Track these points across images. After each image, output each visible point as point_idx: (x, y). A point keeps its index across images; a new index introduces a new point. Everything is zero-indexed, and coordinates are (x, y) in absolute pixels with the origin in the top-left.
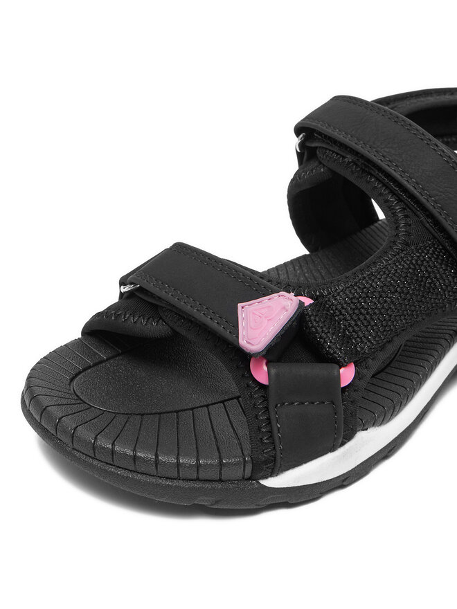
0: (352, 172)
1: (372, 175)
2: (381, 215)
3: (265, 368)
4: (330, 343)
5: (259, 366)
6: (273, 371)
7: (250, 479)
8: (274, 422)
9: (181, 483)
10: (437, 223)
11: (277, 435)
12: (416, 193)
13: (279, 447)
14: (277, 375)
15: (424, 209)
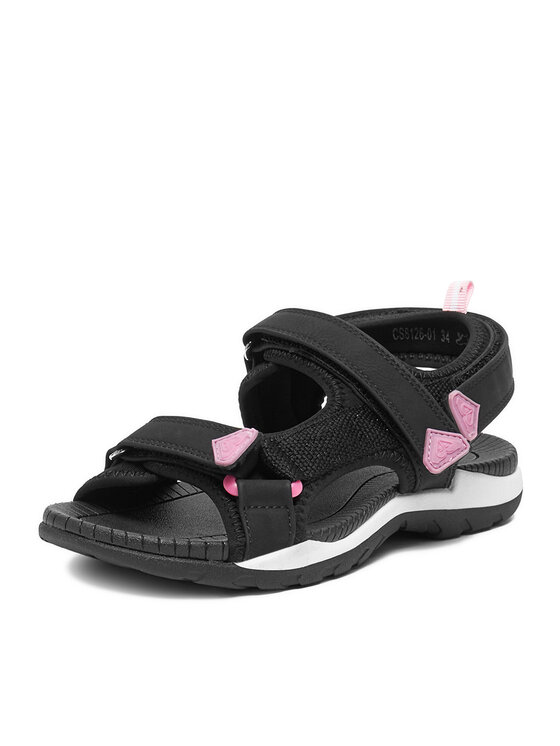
0: (296, 362)
1: (311, 361)
2: (323, 405)
3: (236, 485)
4: (283, 466)
5: (229, 482)
6: (241, 484)
7: (226, 561)
8: (243, 519)
9: (177, 560)
10: (365, 391)
11: (247, 528)
12: (347, 367)
13: (248, 535)
14: (244, 486)
15: (354, 380)
